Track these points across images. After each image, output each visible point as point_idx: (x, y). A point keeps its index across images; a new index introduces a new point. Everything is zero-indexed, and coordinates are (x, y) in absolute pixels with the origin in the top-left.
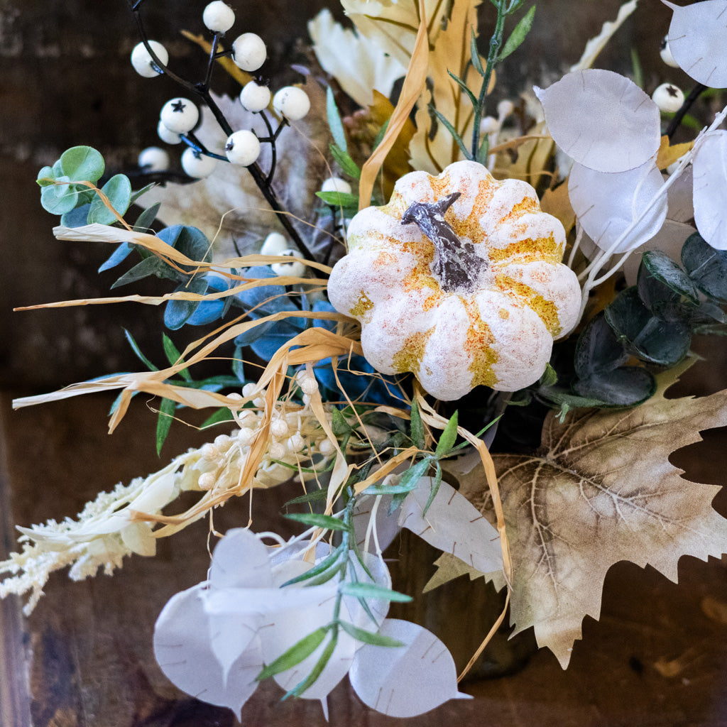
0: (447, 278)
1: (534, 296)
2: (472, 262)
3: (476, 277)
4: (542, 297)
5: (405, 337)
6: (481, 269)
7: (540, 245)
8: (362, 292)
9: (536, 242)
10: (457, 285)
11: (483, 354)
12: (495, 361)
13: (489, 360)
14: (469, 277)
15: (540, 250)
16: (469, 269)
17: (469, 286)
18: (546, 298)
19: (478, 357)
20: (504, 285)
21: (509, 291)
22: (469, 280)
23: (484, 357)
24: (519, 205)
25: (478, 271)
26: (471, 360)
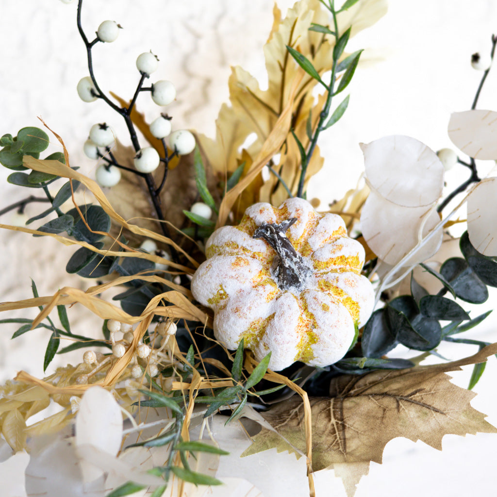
0: (284, 280)
1: (346, 297)
2: (302, 269)
3: (304, 280)
4: (350, 298)
5: (251, 321)
6: (308, 275)
7: (350, 260)
8: (221, 286)
9: (348, 258)
10: (290, 285)
11: (307, 336)
12: (315, 343)
13: (310, 341)
14: (300, 280)
15: (350, 265)
16: (300, 274)
17: (299, 286)
18: (354, 299)
19: (303, 338)
20: (324, 287)
21: (328, 292)
22: (300, 282)
23: (307, 338)
24: (336, 231)
25: (306, 276)
26: (299, 340)
